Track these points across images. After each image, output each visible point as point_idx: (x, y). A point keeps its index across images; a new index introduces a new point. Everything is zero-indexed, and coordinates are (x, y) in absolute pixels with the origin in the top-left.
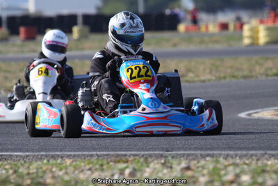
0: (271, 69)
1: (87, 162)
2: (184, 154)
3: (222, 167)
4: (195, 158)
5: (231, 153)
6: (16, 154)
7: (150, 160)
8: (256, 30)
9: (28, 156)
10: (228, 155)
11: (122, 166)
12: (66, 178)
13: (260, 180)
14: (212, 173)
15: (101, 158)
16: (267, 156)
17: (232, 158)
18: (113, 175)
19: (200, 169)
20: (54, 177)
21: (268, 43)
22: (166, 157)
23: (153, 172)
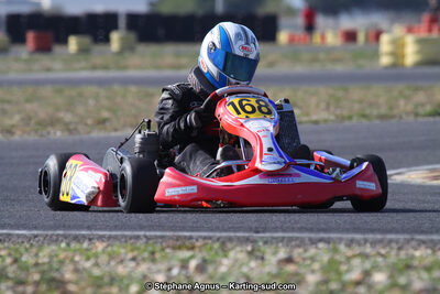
0: (423, 105)
1: (129, 248)
2: (283, 238)
3: (343, 260)
4: (301, 243)
5: (358, 236)
6: (17, 232)
7: (229, 245)
8: (401, 42)
9: (36, 236)
10: (352, 241)
11: (185, 254)
12: (97, 272)
13: (402, 280)
14: (326, 269)
15: (151, 242)
16: (414, 243)
17: (360, 245)
18: (170, 269)
19: (308, 262)
20: (76, 270)
21: (419, 64)
22: (254, 242)
23: (233, 266)
